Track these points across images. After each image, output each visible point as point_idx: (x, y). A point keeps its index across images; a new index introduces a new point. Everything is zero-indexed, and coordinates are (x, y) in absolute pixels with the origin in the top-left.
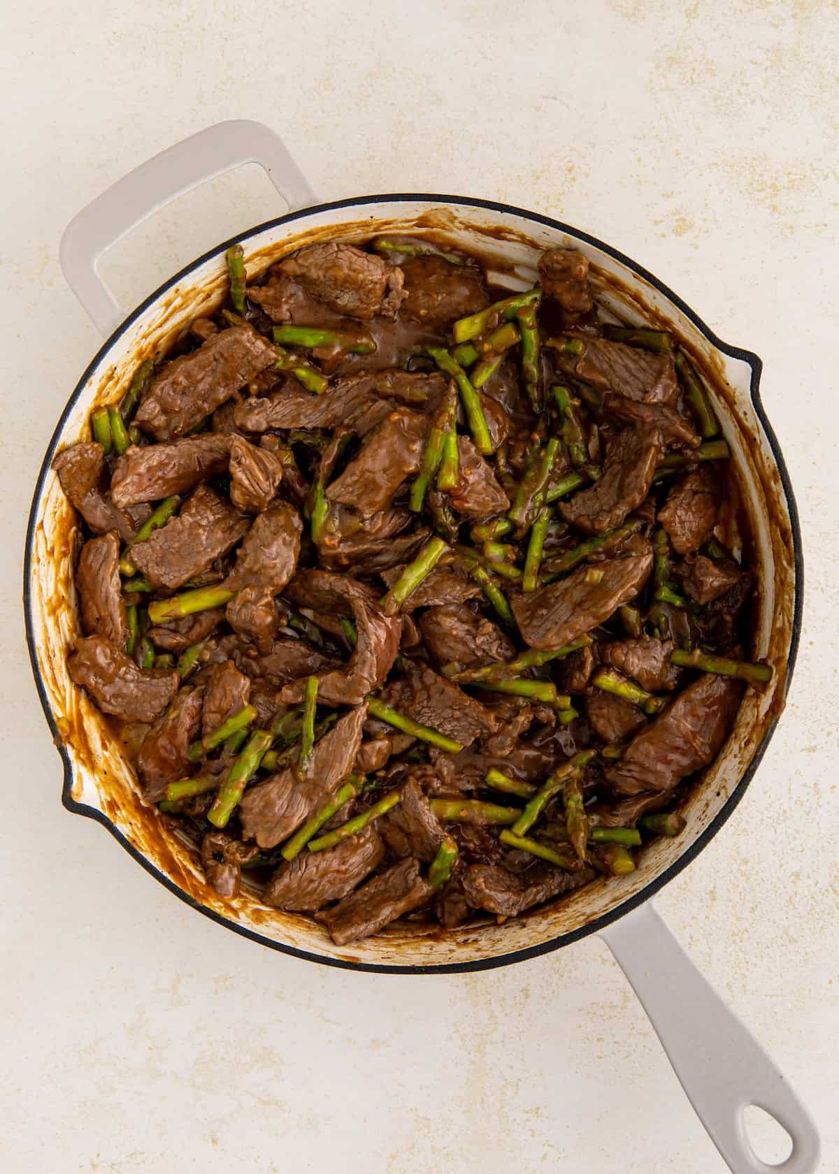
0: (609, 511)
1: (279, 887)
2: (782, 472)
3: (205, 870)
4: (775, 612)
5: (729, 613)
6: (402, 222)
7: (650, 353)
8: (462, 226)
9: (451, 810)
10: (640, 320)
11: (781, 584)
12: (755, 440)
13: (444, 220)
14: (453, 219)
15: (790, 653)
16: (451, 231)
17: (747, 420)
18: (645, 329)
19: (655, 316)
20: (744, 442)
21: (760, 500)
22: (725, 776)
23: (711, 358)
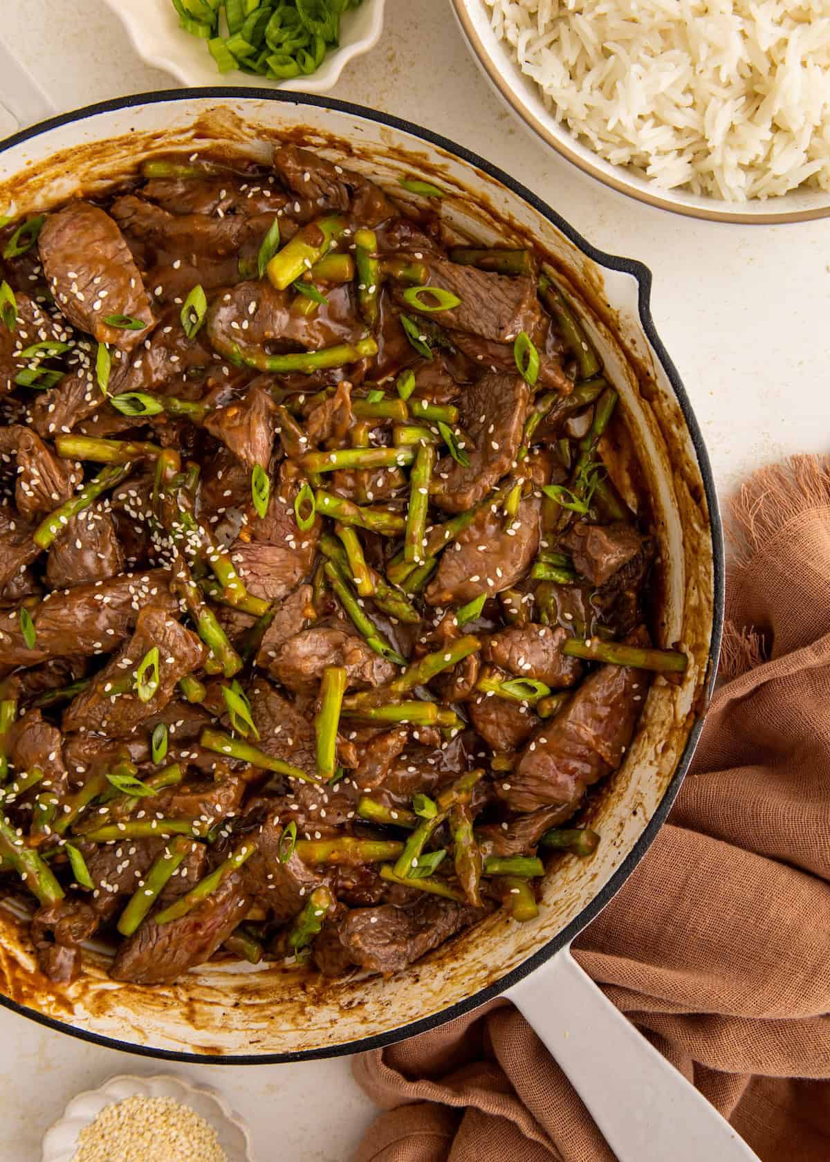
0: (474, 482)
1: (128, 963)
2: (686, 414)
3: (36, 954)
4: (687, 585)
5: (629, 587)
6: (176, 133)
7: (505, 277)
8: (253, 133)
9: (321, 852)
10: (491, 236)
11: (693, 551)
12: (648, 374)
13: (228, 125)
14: (239, 123)
15: (712, 639)
16: (242, 141)
17: (636, 350)
18: (499, 247)
19: (511, 227)
20: (634, 378)
21: (658, 448)
22: (639, 787)
23: (586, 273)
